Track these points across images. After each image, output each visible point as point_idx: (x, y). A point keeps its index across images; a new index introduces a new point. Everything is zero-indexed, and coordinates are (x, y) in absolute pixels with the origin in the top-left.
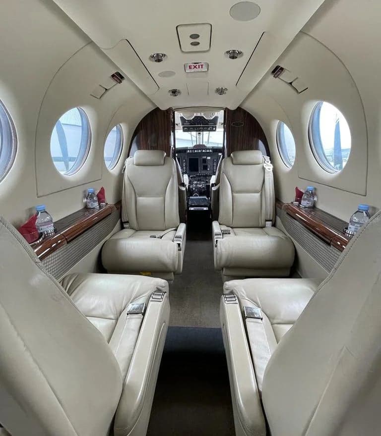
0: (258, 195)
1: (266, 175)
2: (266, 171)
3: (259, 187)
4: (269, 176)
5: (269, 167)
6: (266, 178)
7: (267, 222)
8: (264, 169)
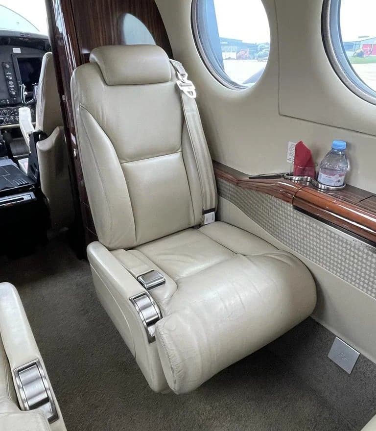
0: (175, 157)
1: (186, 108)
2: (183, 96)
3: (175, 139)
4: (192, 110)
5: (189, 89)
6: (188, 114)
7: (206, 215)
8: (178, 91)
